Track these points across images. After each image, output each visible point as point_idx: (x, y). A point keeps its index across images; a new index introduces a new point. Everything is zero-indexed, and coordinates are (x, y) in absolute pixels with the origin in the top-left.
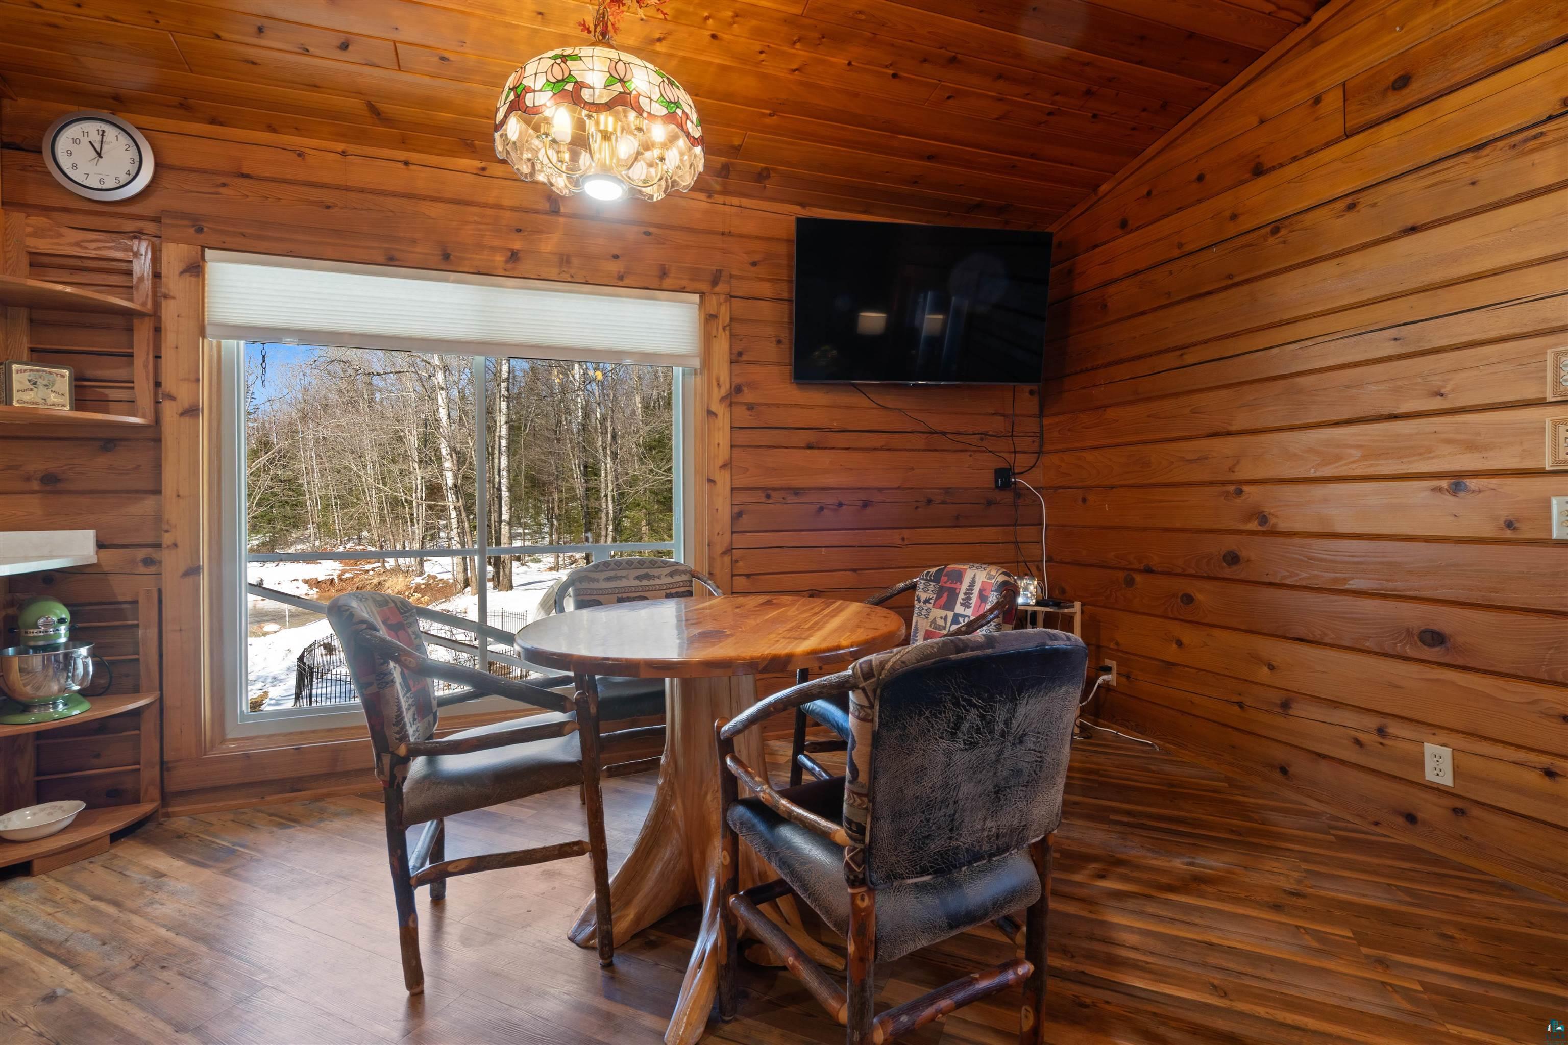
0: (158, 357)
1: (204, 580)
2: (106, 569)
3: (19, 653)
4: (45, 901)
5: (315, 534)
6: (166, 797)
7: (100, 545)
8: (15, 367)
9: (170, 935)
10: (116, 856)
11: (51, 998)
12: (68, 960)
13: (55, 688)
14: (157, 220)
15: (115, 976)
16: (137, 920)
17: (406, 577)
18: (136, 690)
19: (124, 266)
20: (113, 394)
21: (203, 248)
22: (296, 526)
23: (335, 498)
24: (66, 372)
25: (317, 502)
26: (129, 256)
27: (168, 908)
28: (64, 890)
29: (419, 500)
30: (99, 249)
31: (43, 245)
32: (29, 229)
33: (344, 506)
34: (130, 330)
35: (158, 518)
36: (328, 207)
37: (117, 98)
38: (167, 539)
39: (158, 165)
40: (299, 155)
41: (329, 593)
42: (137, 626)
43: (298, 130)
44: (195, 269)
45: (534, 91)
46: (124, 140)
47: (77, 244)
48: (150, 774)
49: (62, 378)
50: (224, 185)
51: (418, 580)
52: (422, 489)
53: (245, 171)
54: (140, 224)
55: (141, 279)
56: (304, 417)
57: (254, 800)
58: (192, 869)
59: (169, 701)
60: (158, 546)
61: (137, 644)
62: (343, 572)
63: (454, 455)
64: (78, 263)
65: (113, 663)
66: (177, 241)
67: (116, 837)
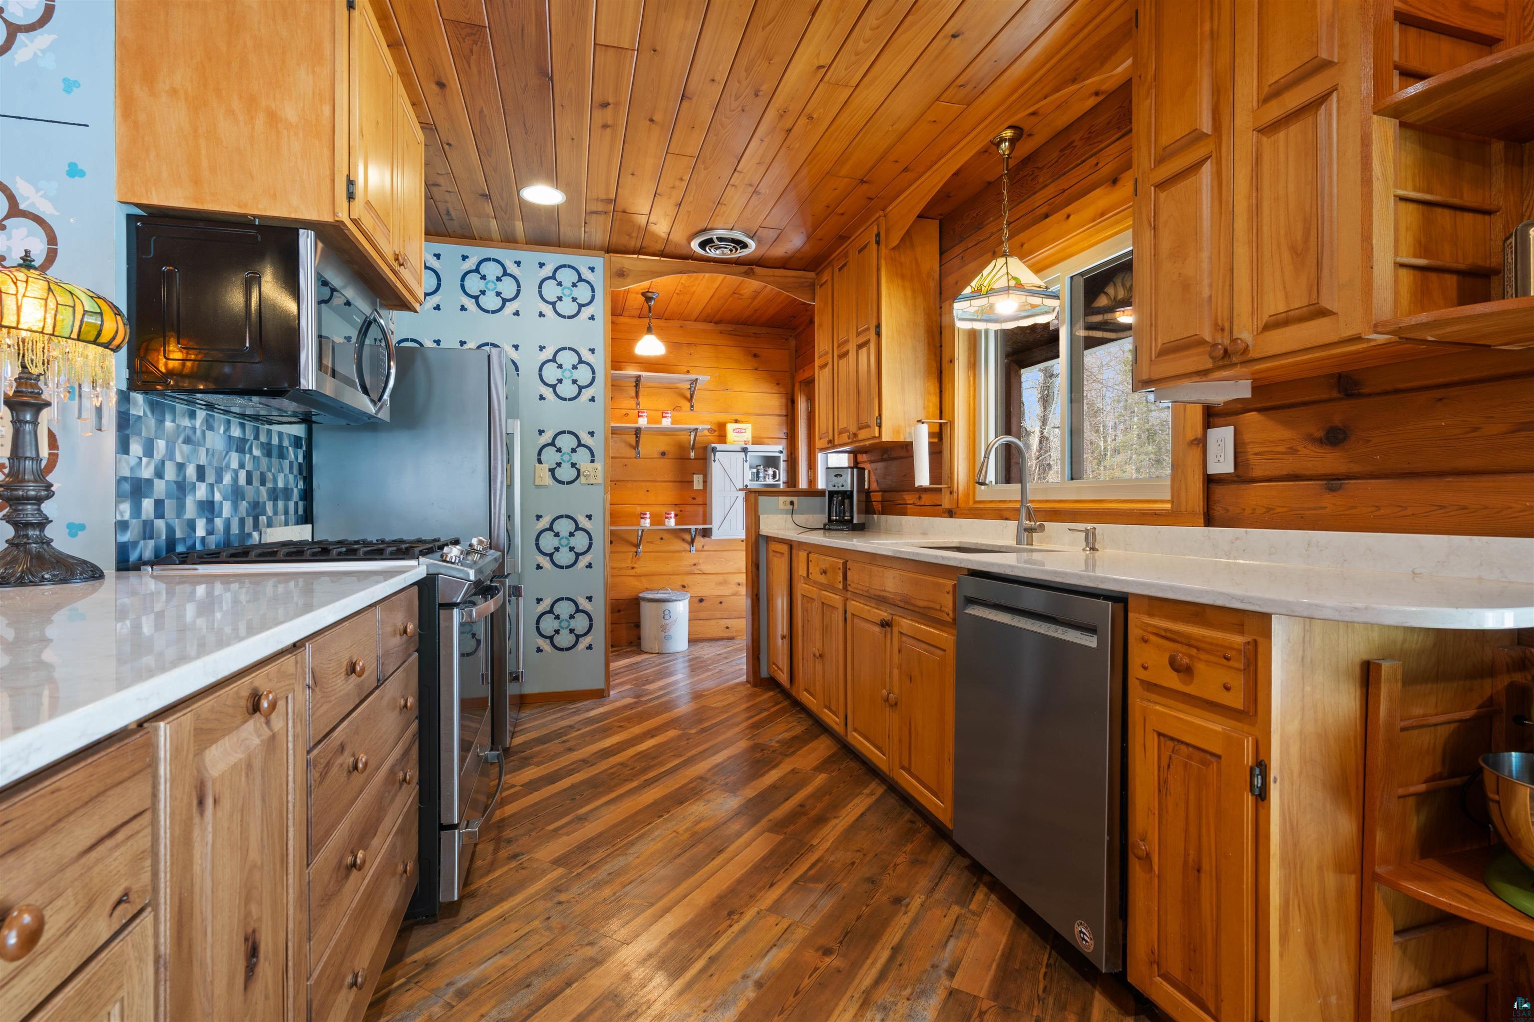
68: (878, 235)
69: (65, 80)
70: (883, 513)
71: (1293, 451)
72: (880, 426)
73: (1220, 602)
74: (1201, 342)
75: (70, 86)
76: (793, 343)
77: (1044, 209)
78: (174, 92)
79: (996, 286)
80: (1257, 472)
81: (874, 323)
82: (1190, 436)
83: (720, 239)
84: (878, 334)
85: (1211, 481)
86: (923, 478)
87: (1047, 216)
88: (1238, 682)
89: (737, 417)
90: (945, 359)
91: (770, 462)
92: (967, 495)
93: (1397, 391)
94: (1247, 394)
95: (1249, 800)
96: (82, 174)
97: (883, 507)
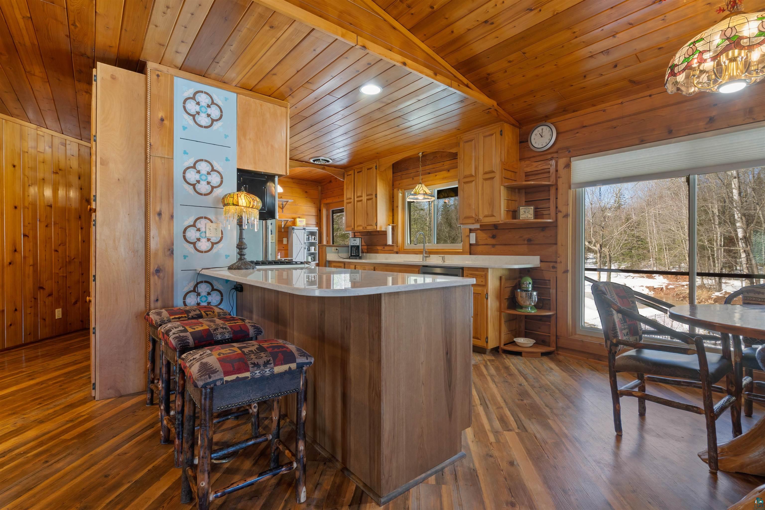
0: (557, 198)
1: (570, 275)
2: (542, 269)
3: (521, 291)
4: (524, 364)
5: (654, 264)
6: (557, 348)
7: (541, 261)
8: (521, 208)
9: (550, 384)
10: (542, 360)
11: (520, 385)
12: (526, 379)
13: (528, 303)
14: (557, 152)
15: (535, 387)
16: (543, 377)
17: (709, 291)
18: (550, 310)
19: (548, 170)
20: (545, 212)
21: (570, 158)
22: (644, 259)
23: (665, 245)
24: (532, 207)
25: (655, 247)
26: (549, 167)
27: (552, 378)
28: (528, 363)
29: (719, 247)
30: (541, 166)
31: (528, 169)
32: (525, 166)
33: (670, 249)
34: (549, 191)
35: (556, 252)
36: (615, 128)
37: (546, 117)
38: (559, 260)
39: (558, 134)
40: (604, 111)
41: (660, 295)
42: (550, 288)
43: (603, 102)
44: (568, 166)
45: (679, 65)
46: (548, 129)
47: (536, 167)
48: (553, 338)
49: (531, 209)
50: (578, 133)
51: (717, 294)
52: (721, 240)
53: (584, 125)
54: (552, 155)
55: (552, 173)
56: (648, 205)
57: (585, 358)
58: (561, 371)
59: (558, 316)
60: (556, 262)
61: (550, 294)
62: (669, 284)
63: (743, 218)
64: (536, 172)
65: (543, 299)
66: (562, 158)
67: (543, 354)
68: (376, 166)
69: (225, 135)
70: (367, 253)
71: (486, 239)
72: (376, 226)
73: (481, 267)
74: (473, 217)
75: (226, 136)
76: (320, 188)
77: (428, 171)
78: (250, 139)
79: (420, 193)
80: (480, 243)
81: (375, 194)
82: (466, 235)
83: (322, 160)
84: (376, 197)
85: (471, 245)
86: (390, 242)
87: (429, 173)
88: (484, 280)
89: (299, 216)
90: (395, 205)
91: (312, 234)
92: (402, 247)
93: (504, 229)
94: (479, 227)
95: (485, 299)
96: (229, 160)
97: (367, 251)
